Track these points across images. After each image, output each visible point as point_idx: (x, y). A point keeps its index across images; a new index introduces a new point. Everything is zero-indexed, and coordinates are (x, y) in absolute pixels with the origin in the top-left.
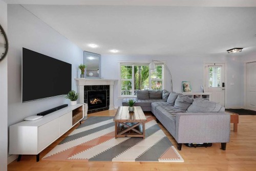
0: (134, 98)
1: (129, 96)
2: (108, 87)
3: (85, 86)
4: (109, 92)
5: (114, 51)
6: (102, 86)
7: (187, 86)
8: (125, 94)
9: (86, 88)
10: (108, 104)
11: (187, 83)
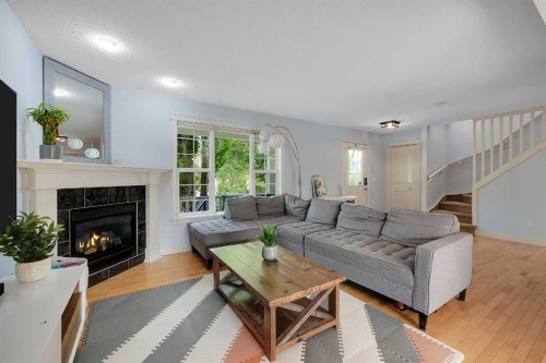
0: (215, 218)
1: (202, 214)
2: (141, 191)
3: (59, 192)
4: (143, 206)
5: (170, 82)
6: (124, 188)
7: (320, 184)
8: (191, 210)
9: (66, 197)
10: (143, 245)
11: (320, 179)
